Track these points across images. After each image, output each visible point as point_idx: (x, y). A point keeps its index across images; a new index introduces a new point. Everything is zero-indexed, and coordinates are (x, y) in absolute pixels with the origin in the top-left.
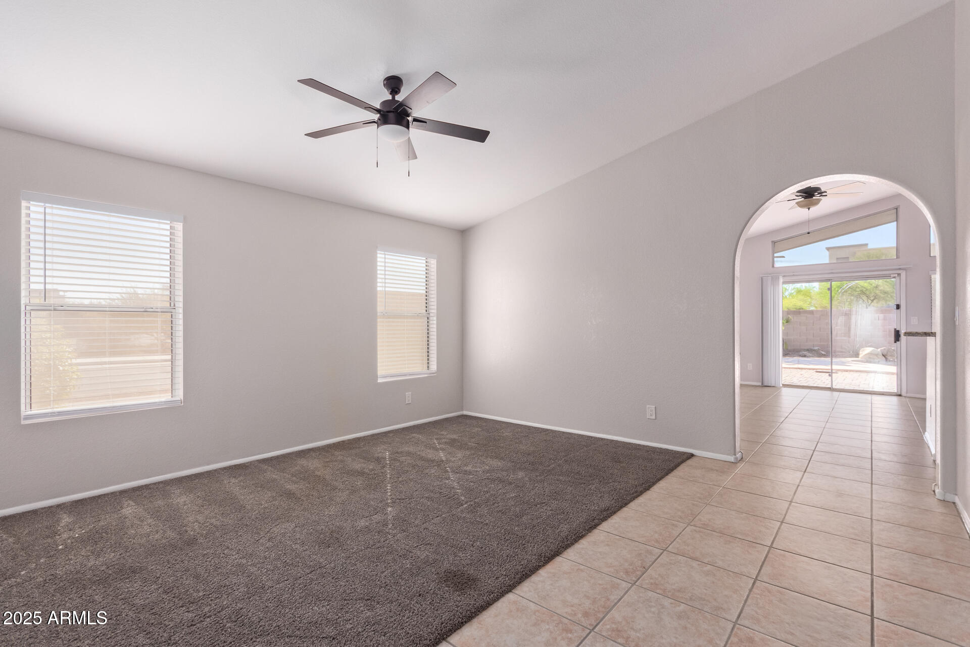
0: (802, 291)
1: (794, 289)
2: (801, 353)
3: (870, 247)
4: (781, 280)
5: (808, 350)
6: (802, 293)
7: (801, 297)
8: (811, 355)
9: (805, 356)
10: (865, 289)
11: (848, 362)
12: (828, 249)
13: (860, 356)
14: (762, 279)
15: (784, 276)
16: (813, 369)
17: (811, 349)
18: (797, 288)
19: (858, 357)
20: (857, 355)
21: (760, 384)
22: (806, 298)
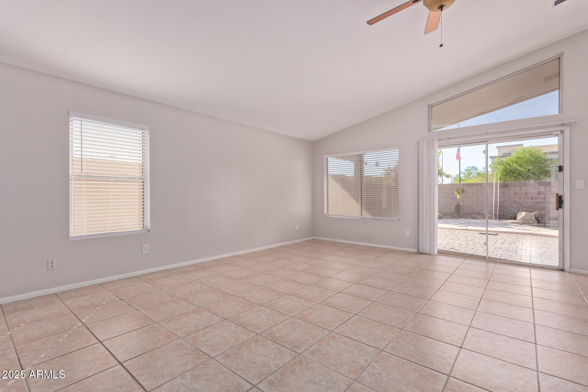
0: (481, 174)
1: (476, 173)
2: (472, 216)
3: (524, 146)
4: (436, 144)
5: (478, 214)
6: (481, 175)
7: (480, 178)
8: (479, 217)
9: (475, 218)
10: (521, 172)
11: (508, 224)
12: (498, 147)
13: (518, 219)
14: (418, 143)
15: (439, 140)
16: (478, 231)
17: (480, 213)
18: (478, 173)
19: (516, 220)
20: (515, 218)
21: (415, 250)
22: (483, 179)
